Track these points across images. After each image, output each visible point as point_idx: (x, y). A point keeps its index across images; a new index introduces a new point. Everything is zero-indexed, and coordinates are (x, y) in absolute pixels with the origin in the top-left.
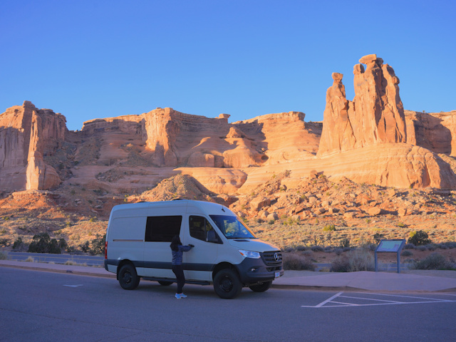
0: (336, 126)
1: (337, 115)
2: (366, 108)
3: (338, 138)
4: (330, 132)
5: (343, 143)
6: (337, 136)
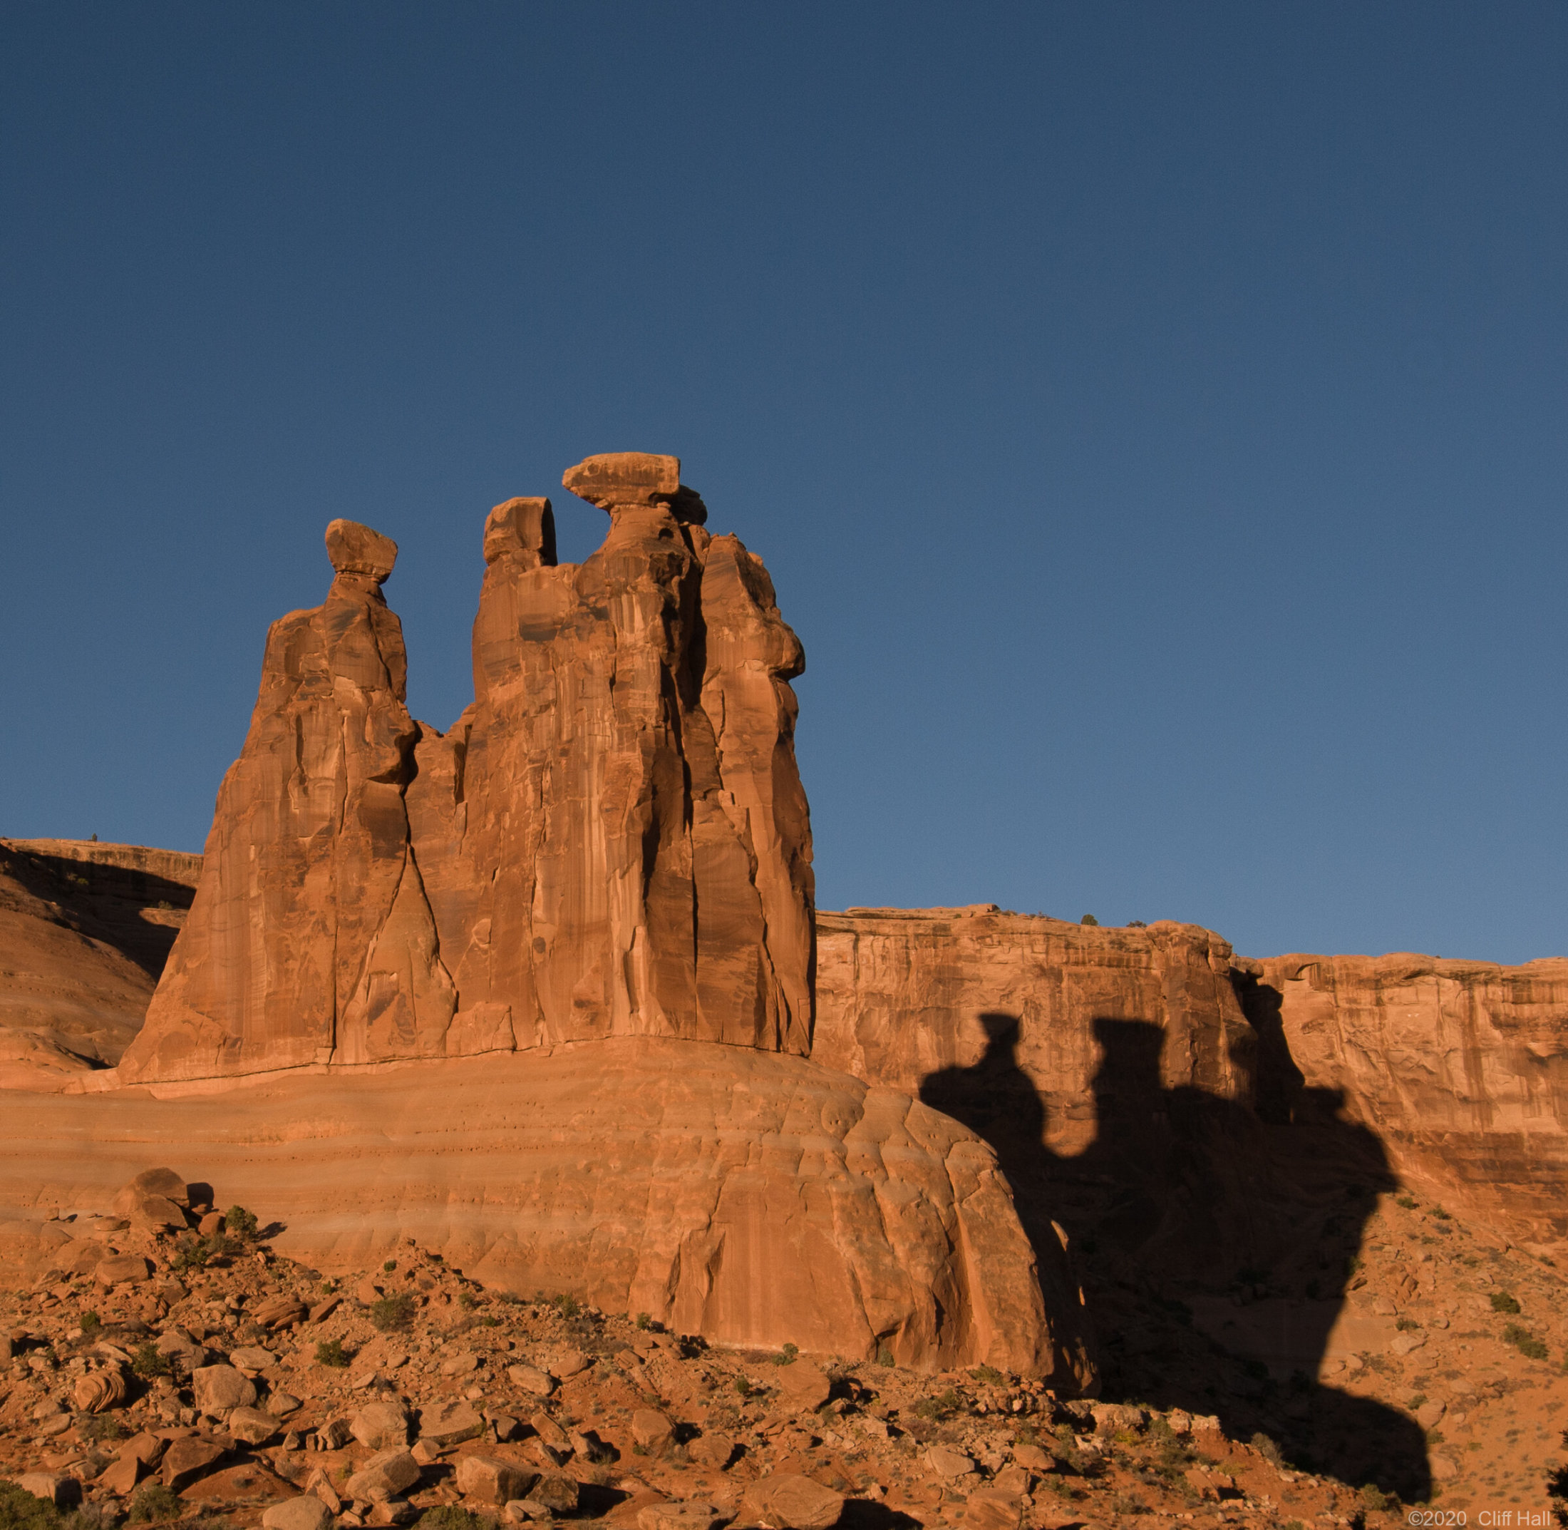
1: (327, 806)
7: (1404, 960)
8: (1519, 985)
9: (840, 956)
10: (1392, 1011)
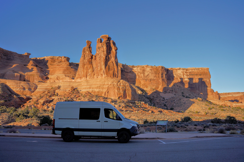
0: (86, 66)
1: (86, 61)
2: (101, 59)
3: (86, 72)
4: (82, 69)
5: (88, 75)
6: (86, 71)
7: (178, 68)
8: (187, 70)
9: (136, 69)
10: (178, 72)
